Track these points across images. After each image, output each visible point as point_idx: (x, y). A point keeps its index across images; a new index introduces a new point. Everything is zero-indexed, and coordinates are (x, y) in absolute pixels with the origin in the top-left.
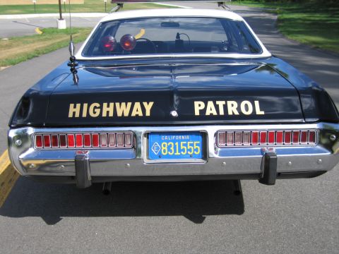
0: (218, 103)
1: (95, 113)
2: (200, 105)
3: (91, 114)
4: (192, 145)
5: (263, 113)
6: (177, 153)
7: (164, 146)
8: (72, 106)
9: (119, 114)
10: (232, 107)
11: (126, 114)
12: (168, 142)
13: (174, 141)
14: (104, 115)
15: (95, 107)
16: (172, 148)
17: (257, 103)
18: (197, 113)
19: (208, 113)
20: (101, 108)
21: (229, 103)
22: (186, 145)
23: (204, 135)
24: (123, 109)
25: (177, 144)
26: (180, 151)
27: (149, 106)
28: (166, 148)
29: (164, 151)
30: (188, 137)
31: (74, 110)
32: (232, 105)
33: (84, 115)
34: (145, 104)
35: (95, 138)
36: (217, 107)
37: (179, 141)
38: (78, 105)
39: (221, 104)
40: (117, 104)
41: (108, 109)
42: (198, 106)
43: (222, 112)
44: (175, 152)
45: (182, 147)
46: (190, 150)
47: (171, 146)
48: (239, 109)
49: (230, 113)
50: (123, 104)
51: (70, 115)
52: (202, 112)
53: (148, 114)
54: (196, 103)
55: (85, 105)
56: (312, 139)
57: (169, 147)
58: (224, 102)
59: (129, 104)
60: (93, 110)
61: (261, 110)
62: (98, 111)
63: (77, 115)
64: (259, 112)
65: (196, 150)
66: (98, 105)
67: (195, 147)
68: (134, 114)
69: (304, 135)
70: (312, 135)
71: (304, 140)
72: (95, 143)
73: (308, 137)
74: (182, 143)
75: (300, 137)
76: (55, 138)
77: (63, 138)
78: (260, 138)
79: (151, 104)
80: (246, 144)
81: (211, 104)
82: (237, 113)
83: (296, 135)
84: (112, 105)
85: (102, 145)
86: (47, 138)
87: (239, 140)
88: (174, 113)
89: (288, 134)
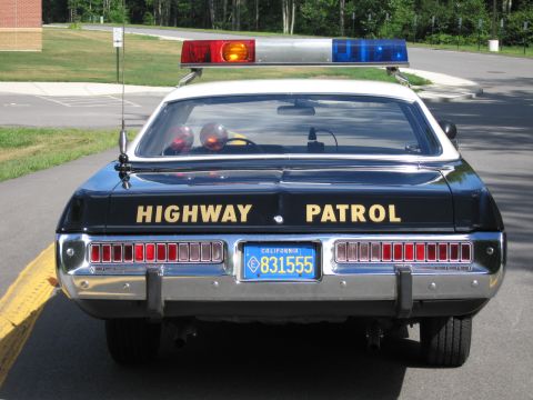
0: (338, 207)
1: (172, 217)
2: (314, 210)
3: (168, 219)
4: (302, 261)
5: (398, 220)
6: (282, 271)
7: (265, 261)
8: (141, 208)
9: (205, 219)
10: (358, 213)
11: (215, 219)
12: (269, 256)
13: (278, 256)
14: (185, 219)
15: (173, 211)
16: (275, 265)
17: (392, 208)
18: (309, 218)
19: (324, 219)
20: (181, 211)
21: (354, 207)
22: (293, 261)
23: (317, 247)
24: (211, 213)
25: (282, 259)
26: (285, 268)
27: (245, 211)
28: (267, 264)
29: (265, 268)
30: (297, 250)
31: (144, 214)
32: (358, 210)
33: (158, 219)
34: (240, 207)
35: (172, 249)
36: (337, 213)
37: (285, 255)
38: (150, 208)
39: (342, 208)
40: (203, 207)
41: (190, 213)
42: (311, 211)
43: (343, 218)
44: (279, 269)
45: (288, 263)
46: (299, 267)
48: (366, 215)
49: (354, 219)
50: (211, 207)
51: (139, 220)
52: (317, 218)
53: (244, 218)
54: (309, 207)
55: (159, 209)
56: (466, 256)
57: (271, 263)
58: (347, 207)
59: (219, 207)
60: (170, 214)
61: (397, 216)
62: (177, 216)
63: (149, 220)
64: (393, 218)
65: (308, 267)
66: (176, 208)
67: (306, 263)
68: (225, 219)
69: (455, 248)
70: (466, 249)
71: (454, 257)
72: (172, 256)
73: (460, 253)
74: (288, 258)
75: (449, 252)
76: (117, 250)
77: (128, 249)
78: (393, 252)
79: (249, 207)
80: (375, 260)
81: (328, 208)
82: (363, 219)
83: (443, 249)
84: (195, 208)
85: (181, 259)
86: (106, 250)
87: (365, 254)
88: (279, 219)
89: (431, 248)
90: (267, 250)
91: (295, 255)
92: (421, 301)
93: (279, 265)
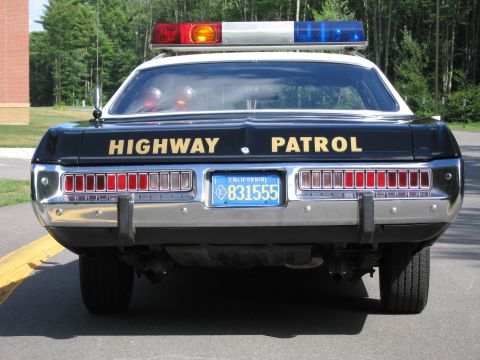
0: (302, 139)
1: (143, 149)
2: (278, 142)
3: (138, 150)
4: (267, 189)
5: (360, 150)
6: (249, 198)
7: (232, 189)
8: (113, 142)
9: (175, 150)
10: (321, 144)
11: (184, 151)
12: (236, 184)
13: (245, 184)
14: (155, 151)
15: (144, 144)
16: (241, 192)
17: (353, 140)
18: (274, 149)
19: (289, 149)
20: (151, 144)
21: (317, 139)
22: (259, 189)
23: (282, 175)
24: (180, 146)
25: (248, 187)
26: (252, 195)
27: (212, 143)
28: (233, 192)
29: (232, 196)
30: (262, 179)
31: (116, 147)
32: (321, 142)
33: (130, 151)
34: (208, 140)
35: (143, 178)
36: (301, 144)
37: (251, 185)
38: (121, 142)
39: (306, 140)
40: (172, 141)
41: (160, 146)
42: (276, 143)
43: (306, 149)
44: (246, 197)
45: (255, 191)
46: (265, 195)
47: (240, 190)
48: (329, 146)
49: (317, 149)
50: (180, 141)
51: (111, 152)
52: (282, 149)
53: (212, 150)
54: (274, 140)
55: (131, 142)
56: (425, 182)
57: (238, 191)
58: (310, 139)
60: (141, 147)
61: (358, 146)
62: (147, 149)
63: (120, 152)
64: (354, 148)
65: (273, 195)
66: (147, 141)
67: (272, 191)
68: (193, 151)
69: (414, 176)
70: (425, 176)
71: (414, 183)
72: (143, 185)
73: (419, 180)
74: (254, 186)
75: (409, 179)
76: (90, 180)
77: (101, 179)
78: (355, 179)
79: (216, 140)
80: (337, 187)
81: (293, 140)
82: (326, 150)
83: (403, 176)
84: (165, 141)
85: (151, 187)
87: (328, 182)
88: (245, 150)
89: (392, 176)
90: (235, 179)
91: (262, 183)
92: (382, 226)
93: (245, 193)
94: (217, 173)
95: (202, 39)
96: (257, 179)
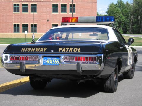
1: (29, 50)
3: (28, 51)
4: (56, 61)
6: (52, 63)
8: (23, 48)
10: (71, 50)
11: (38, 51)
12: (49, 59)
13: (51, 59)
14: (32, 51)
15: (30, 49)
16: (50, 62)
17: (79, 49)
18: (59, 51)
19: (63, 51)
20: (31, 49)
21: (70, 48)
22: (54, 61)
23: (60, 57)
24: (37, 50)
25: (52, 60)
26: (53, 62)
27: (45, 49)
30: (55, 58)
31: (23, 50)
33: (26, 51)
35: (28, 57)
36: (66, 49)
37: (53, 59)
38: (25, 48)
39: (68, 49)
41: (33, 50)
43: (67, 51)
45: (53, 61)
46: (56, 62)
47: (50, 61)
48: (73, 50)
50: (38, 48)
51: (22, 51)
52: (61, 51)
53: (45, 51)
54: (60, 48)
55: (27, 48)
56: (95, 60)
57: (49, 61)
58: (69, 48)
61: (80, 50)
62: (30, 50)
64: (79, 51)
65: (58, 62)
66: (30, 48)
67: (57, 61)
68: (40, 51)
69: (92, 58)
71: (92, 60)
72: (28, 59)
73: (94, 59)
74: (53, 60)
76: (16, 57)
77: (18, 57)
78: (77, 59)
80: (73, 61)
81: (64, 49)
82: (72, 51)
83: (90, 58)
84: (35, 48)
86: (14, 57)
87: (71, 59)
88: (52, 51)
89: (87, 58)
90: (49, 58)
91: (55, 59)
92: (83, 71)
93: (51, 62)
94: (45, 56)
95: (73, 21)
96: (54, 58)
